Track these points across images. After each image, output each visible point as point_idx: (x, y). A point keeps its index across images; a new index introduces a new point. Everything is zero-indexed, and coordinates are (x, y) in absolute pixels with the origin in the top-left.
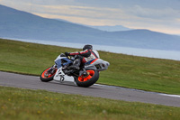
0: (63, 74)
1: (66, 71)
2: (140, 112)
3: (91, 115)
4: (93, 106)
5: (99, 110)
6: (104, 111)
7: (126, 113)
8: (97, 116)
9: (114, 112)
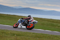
0: (21, 25)
1: (23, 24)
2: (27, 35)
3: (11, 37)
4: (12, 33)
5: (14, 35)
6: (15, 35)
7: (23, 36)
8: (13, 37)
9: (19, 35)
